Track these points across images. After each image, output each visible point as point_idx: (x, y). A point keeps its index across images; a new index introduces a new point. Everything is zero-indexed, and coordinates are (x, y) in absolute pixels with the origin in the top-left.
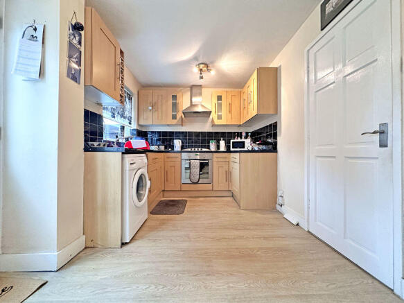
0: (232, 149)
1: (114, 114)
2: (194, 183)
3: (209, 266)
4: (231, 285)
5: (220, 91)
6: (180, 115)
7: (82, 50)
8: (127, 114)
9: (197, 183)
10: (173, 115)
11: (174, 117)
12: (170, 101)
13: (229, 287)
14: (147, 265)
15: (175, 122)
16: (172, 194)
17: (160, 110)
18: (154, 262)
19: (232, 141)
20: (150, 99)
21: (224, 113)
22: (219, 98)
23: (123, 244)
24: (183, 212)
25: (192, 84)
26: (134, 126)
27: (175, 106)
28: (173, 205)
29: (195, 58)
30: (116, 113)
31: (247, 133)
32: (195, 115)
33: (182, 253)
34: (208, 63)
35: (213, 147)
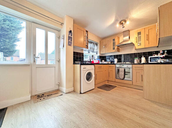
0: (149, 62)
1: (89, 52)
2: (121, 79)
3: (97, 111)
4: (97, 121)
5: (139, 30)
6: (116, 47)
7: (72, 37)
8: (95, 51)
9: (123, 79)
10: (113, 48)
11: (114, 49)
12: (112, 42)
13: (96, 121)
14: (81, 101)
15: (114, 51)
16: (111, 82)
17: (108, 47)
18: (83, 101)
19: (149, 57)
20: (104, 43)
21: (142, 41)
22: (139, 33)
23: (81, 93)
24: (110, 90)
25: (123, 31)
26: (99, 55)
27: (114, 44)
28: (108, 87)
29: (116, 20)
30: (90, 51)
31: (164, 51)
32: (125, 46)
33: (93, 103)
34: (124, 19)
35: (136, 61)
